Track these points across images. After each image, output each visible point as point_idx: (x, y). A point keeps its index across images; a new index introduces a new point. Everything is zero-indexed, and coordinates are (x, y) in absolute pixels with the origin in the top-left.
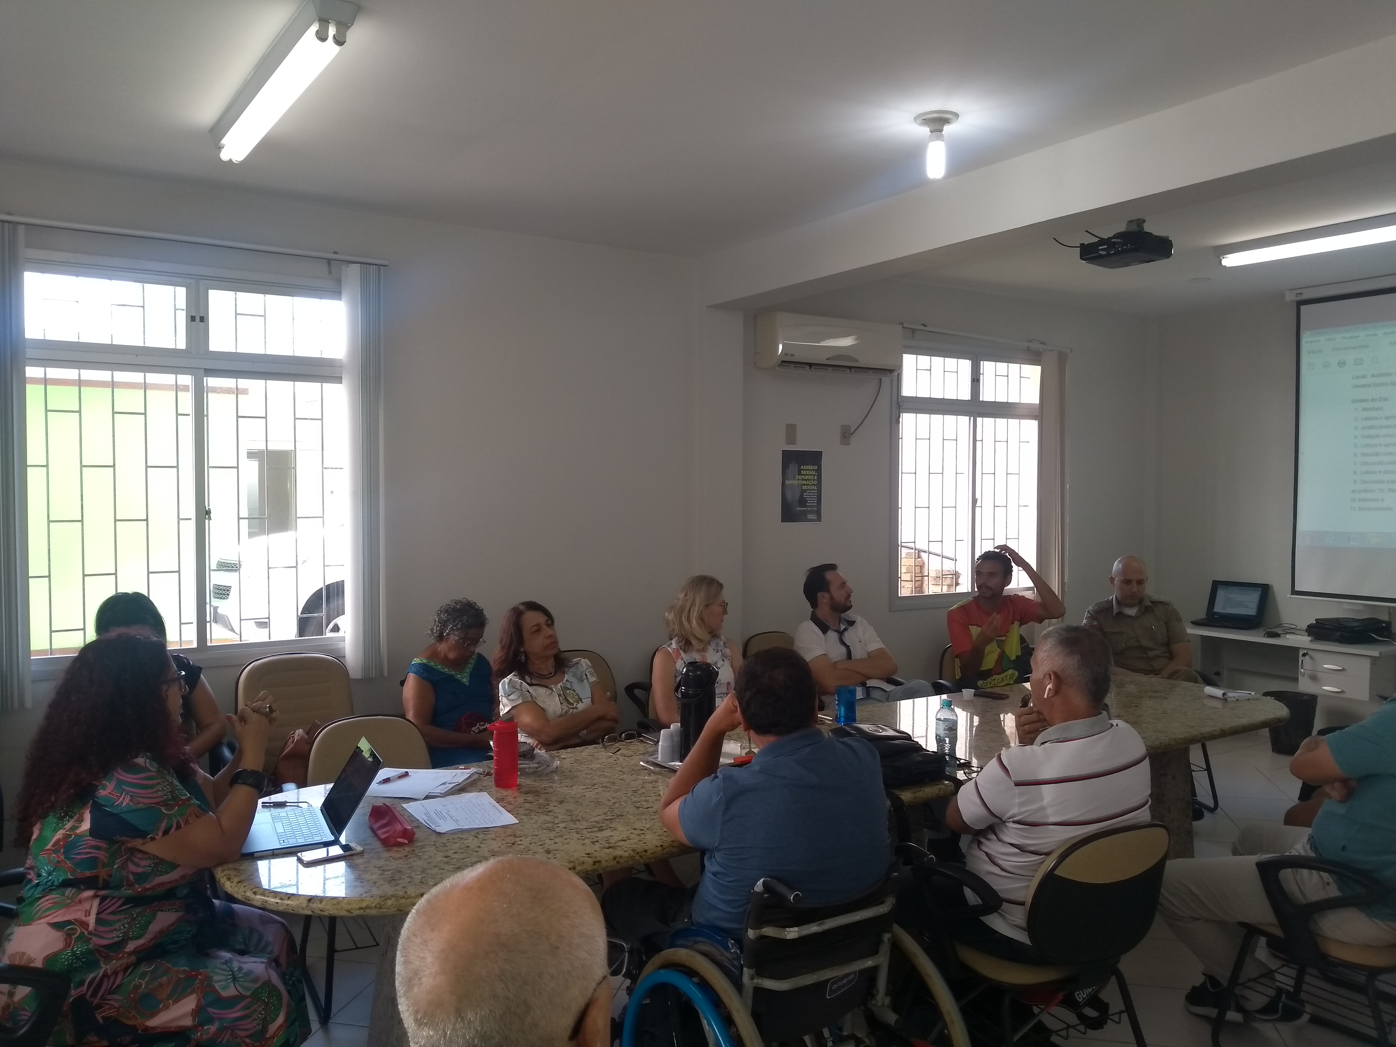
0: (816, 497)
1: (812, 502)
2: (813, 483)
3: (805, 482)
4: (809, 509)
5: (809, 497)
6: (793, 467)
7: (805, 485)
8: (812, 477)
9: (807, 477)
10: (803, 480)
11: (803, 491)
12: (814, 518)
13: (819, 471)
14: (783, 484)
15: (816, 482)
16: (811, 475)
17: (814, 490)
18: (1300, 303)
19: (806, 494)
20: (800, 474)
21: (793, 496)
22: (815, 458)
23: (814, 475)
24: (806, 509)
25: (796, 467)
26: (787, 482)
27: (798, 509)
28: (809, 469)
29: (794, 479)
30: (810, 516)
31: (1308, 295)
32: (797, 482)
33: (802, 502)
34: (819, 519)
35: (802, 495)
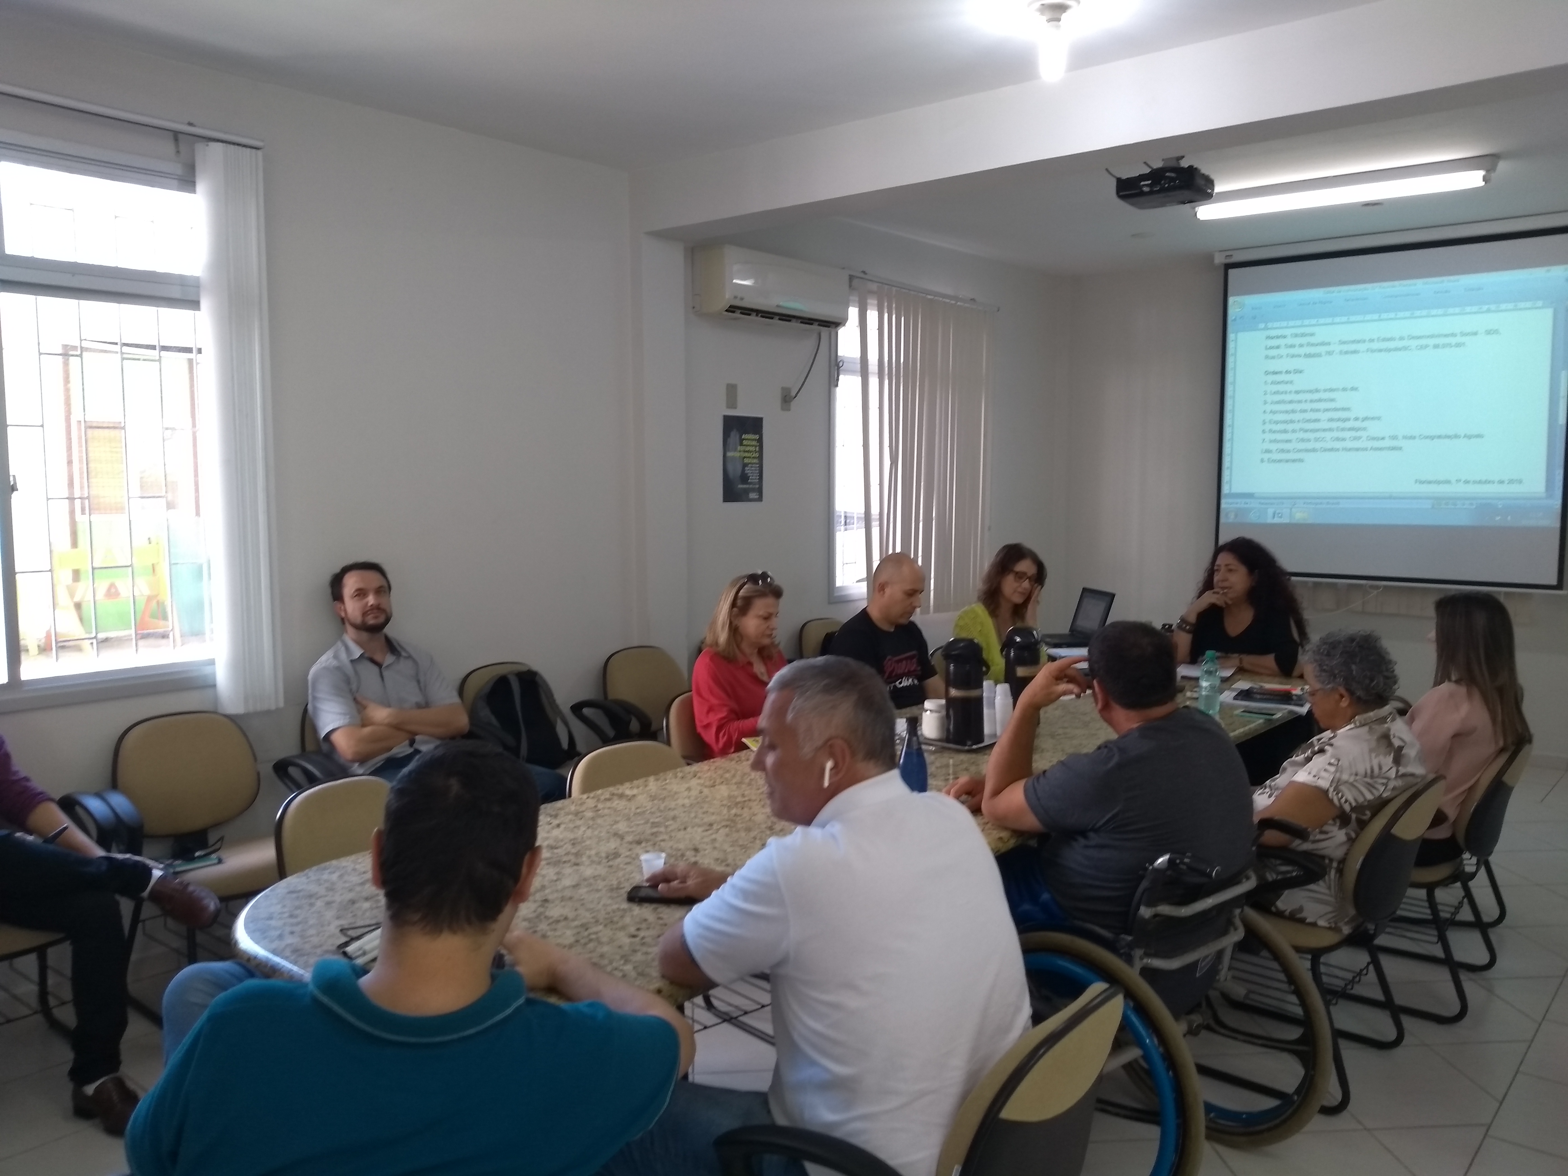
0: (757, 472)
1: (753, 478)
2: (754, 455)
3: (746, 454)
5: (750, 472)
6: (734, 436)
7: (746, 457)
8: (753, 449)
9: (748, 449)
10: (745, 451)
11: (745, 465)
12: (756, 497)
13: (760, 441)
14: (725, 457)
15: (757, 455)
16: (753, 446)
17: (755, 464)
19: (748, 468)
20: (741, 444)
21: (735, 470)
22: (754, 425)
23: (755, 446)
24: (747, 486)
25: (738, 437)
26: (729, 454)
27: (739, 486)
28: (750, 438)
29: (735, 450)
30: (753, 495)
32: (737, 454)
33: (744, 478)
34: (760, 499)
35: (743, 470)
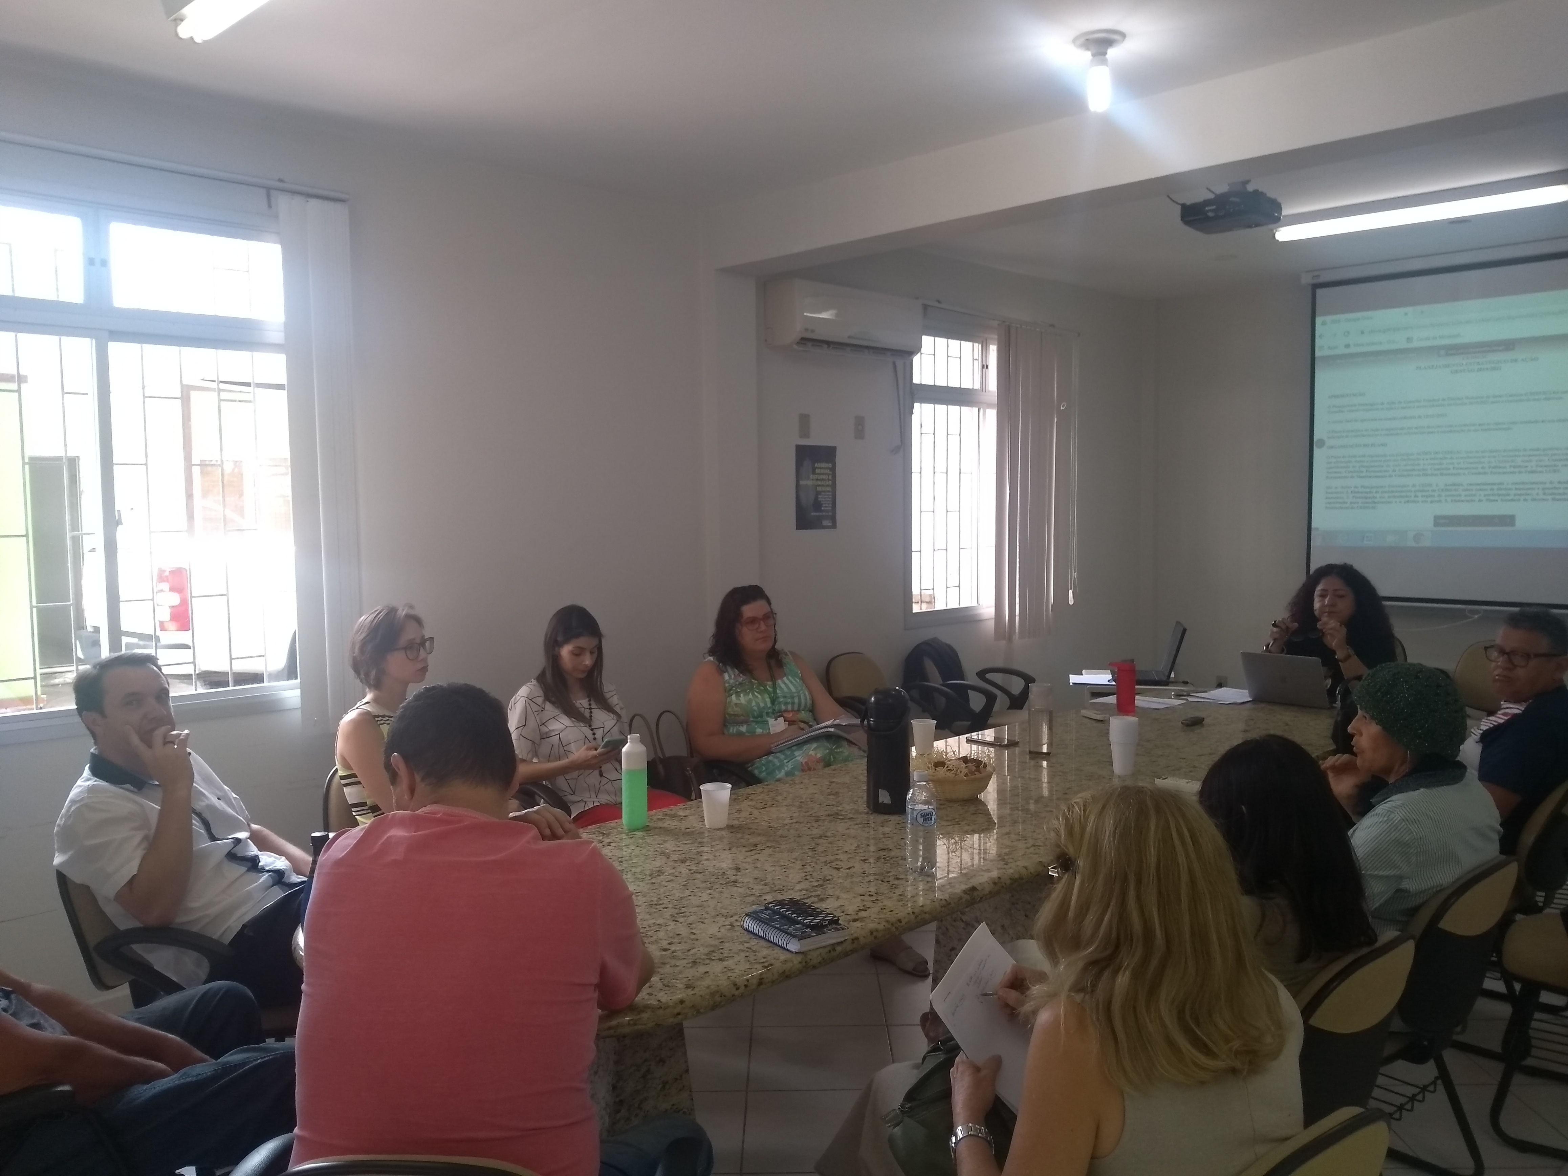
0: (830, 499)
1: (826, 506)
2: (827, 483)
3: (819, 483)
4: (824, 514)
5: (824, 499)
6: (807, 465)
7: (819, 486)
8: (826, 477)
9: (821, 477)
10: (817, 480)
11: (818, 493)
12: (829, 524)
13: (833, 469)
14: (798, 486)
15: (830, 483)
16: (826, 474)
17: (828, 491)
18: (1316, 287)
19: (821, 497)
20: (814, 473)
21: (808, 498)
22: (827, 454)
23: (828, 475)
24: (821, 514)
25: (810, 465)
26: (802, 483)
27: (812, 514)
28: (823, 467)
29: (808, 478)
30: (826, 523)
31: (1325, 277)
32: (810, 483)
33: (817, 505)
34: (834, 526)
35: (816, 499)
